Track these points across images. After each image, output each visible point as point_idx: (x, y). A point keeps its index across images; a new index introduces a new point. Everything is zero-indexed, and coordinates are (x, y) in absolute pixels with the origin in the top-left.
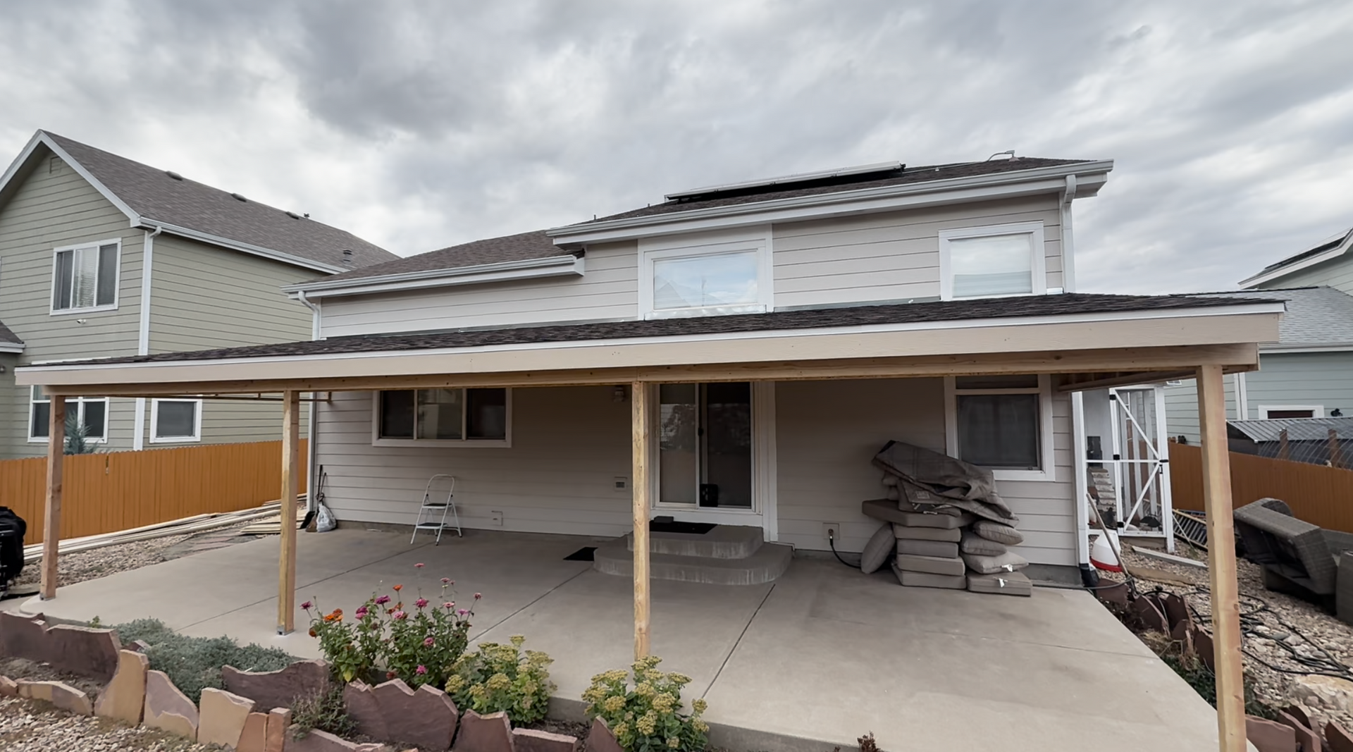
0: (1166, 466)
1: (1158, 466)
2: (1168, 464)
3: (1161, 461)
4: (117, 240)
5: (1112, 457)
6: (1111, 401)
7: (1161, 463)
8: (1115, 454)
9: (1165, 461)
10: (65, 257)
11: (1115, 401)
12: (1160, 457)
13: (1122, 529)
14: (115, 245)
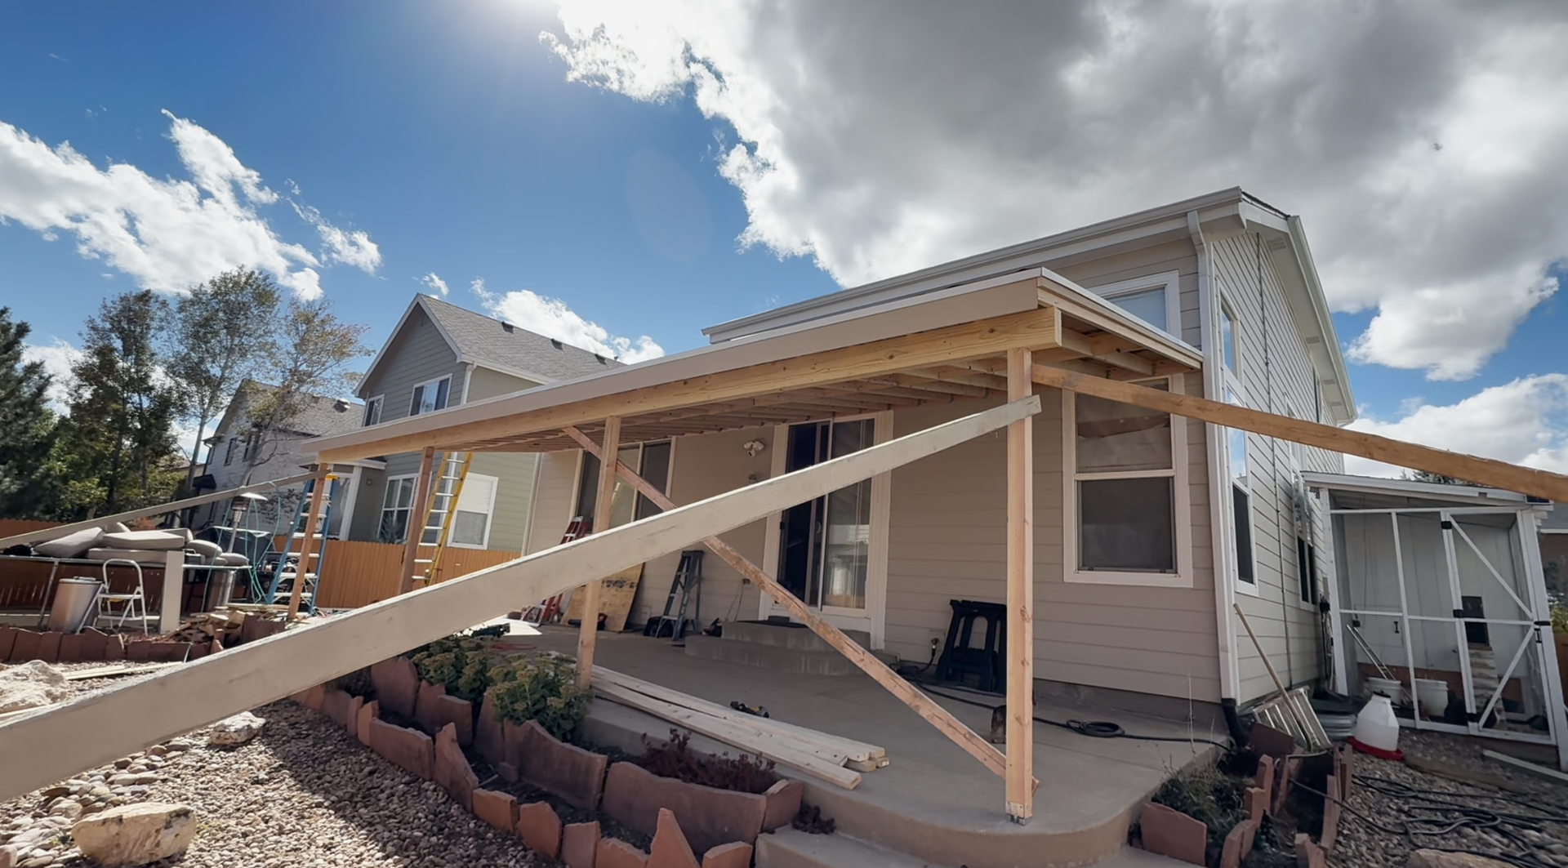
0: (1547, 632)
1: (1531, 631)
2: (1550, 628)
3: (1536, 623)
4: (450, 376)
5: (1452, 614)
6: (1444, 531)
7: (1537, 627)
8: (1456, 608)
9: (1547, 623)
10: (420, 391)
11: (1450, 531)
12: (1534, 616)
13: (1475, 724)
14: (448, 379)
